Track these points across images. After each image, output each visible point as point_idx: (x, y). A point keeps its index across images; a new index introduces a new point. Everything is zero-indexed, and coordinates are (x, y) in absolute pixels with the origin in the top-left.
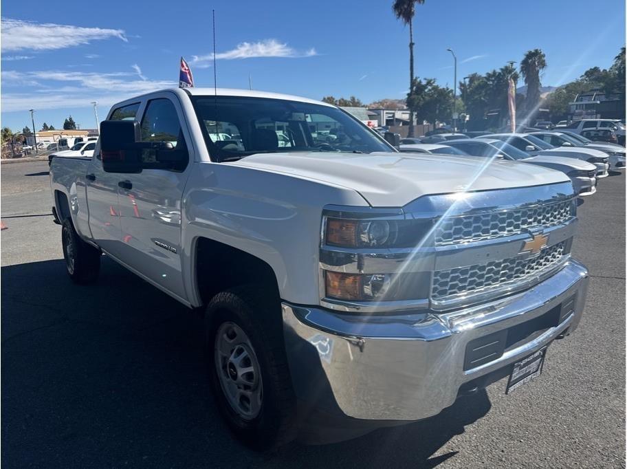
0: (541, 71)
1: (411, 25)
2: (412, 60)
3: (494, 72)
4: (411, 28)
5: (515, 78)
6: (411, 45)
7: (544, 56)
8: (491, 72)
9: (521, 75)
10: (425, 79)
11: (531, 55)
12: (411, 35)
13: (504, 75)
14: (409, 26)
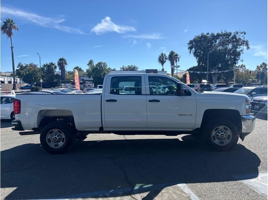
0: (65, 66)
1: (11, 39)
2: (13, 54)
3: (47, 64)
4: (11, 40)
5: (55, 67)
6: (12, 48)
7: (66, 60)
8: (45, 64)
9: (58, 66)
10: (25, 64)
11: (61, 60)
12: (12, 43)
13: (51, 65)
14: (10, 38)
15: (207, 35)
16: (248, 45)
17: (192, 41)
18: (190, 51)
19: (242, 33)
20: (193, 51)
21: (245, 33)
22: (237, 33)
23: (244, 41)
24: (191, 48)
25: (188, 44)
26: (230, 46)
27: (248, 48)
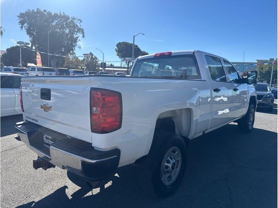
15: (44, 13)
16: (84, 33)
17: (23, 14)
18: (21, 26)
19: (79, 20)
20: (25, 27)
21: (81, 21)
22: (74, 19)
23: (80, 29)
24: (22, 23)
25: (18, 16)
26: (67, 31)
27: (83, 36)
